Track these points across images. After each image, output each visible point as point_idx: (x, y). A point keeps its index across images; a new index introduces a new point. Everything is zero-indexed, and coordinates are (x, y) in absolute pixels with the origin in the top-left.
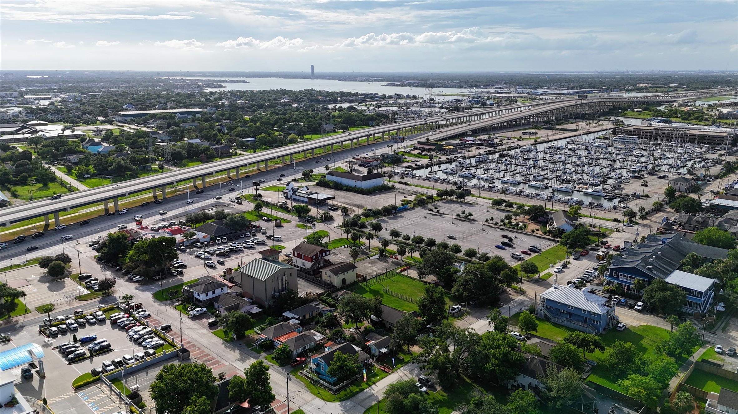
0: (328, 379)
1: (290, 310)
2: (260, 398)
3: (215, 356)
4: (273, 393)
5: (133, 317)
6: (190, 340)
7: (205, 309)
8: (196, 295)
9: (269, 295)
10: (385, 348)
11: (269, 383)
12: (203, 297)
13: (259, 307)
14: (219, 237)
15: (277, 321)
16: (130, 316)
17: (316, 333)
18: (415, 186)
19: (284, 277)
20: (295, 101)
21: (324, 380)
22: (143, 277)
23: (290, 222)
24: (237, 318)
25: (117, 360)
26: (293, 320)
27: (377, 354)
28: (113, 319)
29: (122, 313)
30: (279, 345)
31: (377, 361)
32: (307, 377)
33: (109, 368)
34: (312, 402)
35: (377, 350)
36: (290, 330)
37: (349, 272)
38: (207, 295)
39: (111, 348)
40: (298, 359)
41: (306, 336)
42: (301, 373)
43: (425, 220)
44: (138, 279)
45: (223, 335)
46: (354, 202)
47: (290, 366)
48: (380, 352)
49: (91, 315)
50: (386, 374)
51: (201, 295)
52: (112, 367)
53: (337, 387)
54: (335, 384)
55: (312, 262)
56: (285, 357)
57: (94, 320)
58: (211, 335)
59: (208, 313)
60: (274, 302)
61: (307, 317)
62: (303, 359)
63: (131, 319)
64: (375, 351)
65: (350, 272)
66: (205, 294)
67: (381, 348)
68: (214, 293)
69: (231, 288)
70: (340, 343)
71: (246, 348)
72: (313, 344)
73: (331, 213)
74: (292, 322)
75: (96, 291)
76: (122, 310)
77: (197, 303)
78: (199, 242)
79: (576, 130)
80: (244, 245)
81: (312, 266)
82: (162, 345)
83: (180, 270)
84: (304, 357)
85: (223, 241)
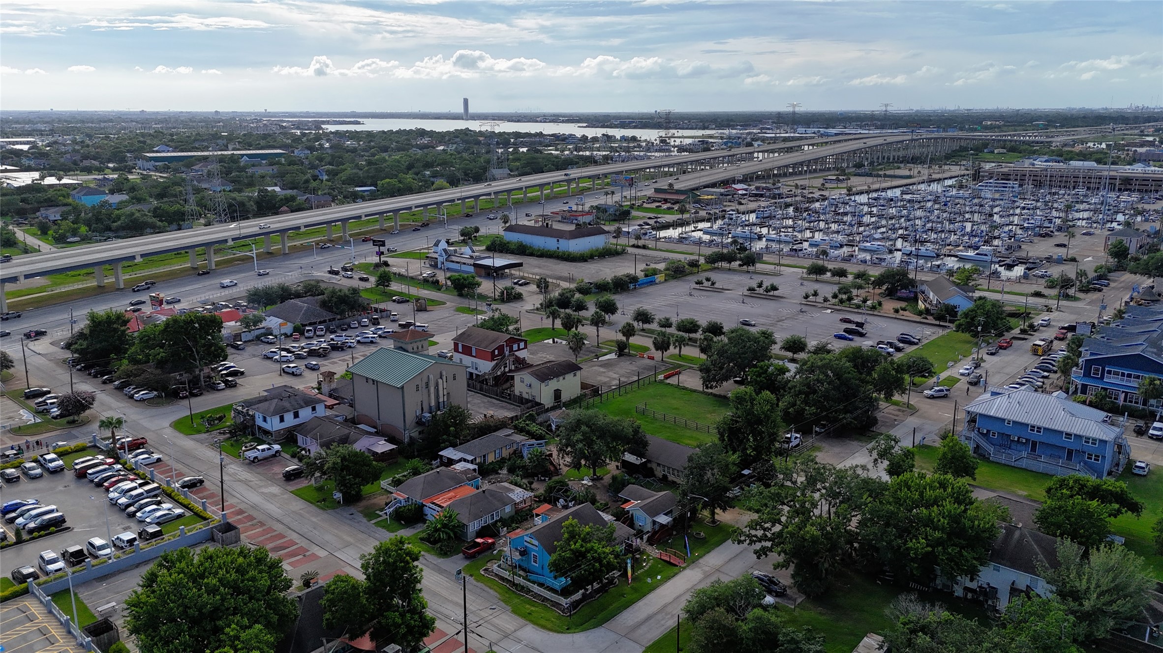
0: (550, 581)
1: (454, 445)
2: (399, 626)
3: (294, 537)
4: (429, 613)
5: (124, 464)
6: (242, 506)
7: (277, 447)
8: (259, 422)
9: (411, 418)
10: (666, 514)
11: (420, 590)
12: (274, 425)
13: (391, 440)
14: (310, 324)
15: (428, 467)
16: (117, 462)
17: (512, 487)
18: (661, 250)
19: (440, 381)
20: (440, 142)
21: (541, 585)
22: (155, 393)
23: (445, 303)
24: (344, 459)
25: (72, 549)
26: (462, 464)
27: (648, 527)
28: (78, 467)
29: (101, 457)
30: (433, 514)
31: (650, 542)
32: (503, 579)
33: (52, 567)
34: (519, 634)
35: (649, 520)
36: (458, 480)
37: (567, 376)
38: (282, 420)
39: (65, 525)
40: (479, 540)
41: (493, 494)
42: (485, 570)
43: (690, 299)
44: (145, 397)
45: (315, 495)
46: (558, 274)
47: (461, 554)
48: (654, 522)
49: (35, 461)
50: (675, 569)
51: (268, 419)
52: (60, 564)
53: (569, 600)
54: (565, 592)
55: (492, 360)
56: (449, 537)
57: (39, 471)
58: (287, 496)
59: (283, 454)
60: (420, 433)
61: (491, 458)
62: (490, 541)
63: (119, 466)
64: (644, 521)
65: (569, 377)
66: (277, 418)
67: (657, 514)
68: (296, 415)
69: (331, 407)
70: (566, 507)
71: (365, 520)
72: (508, 509)
73: (519, 289)
74: (459, 467)
75: (55, 418)
76: (101, 452)
77: (262, 435)
78: (271, 334)
79: (910, 177)
80: (358, 338)
81: (494, 368)
82: (180, 516)
83: (230, 379)
84: (491, 537)
85: (318, 333)
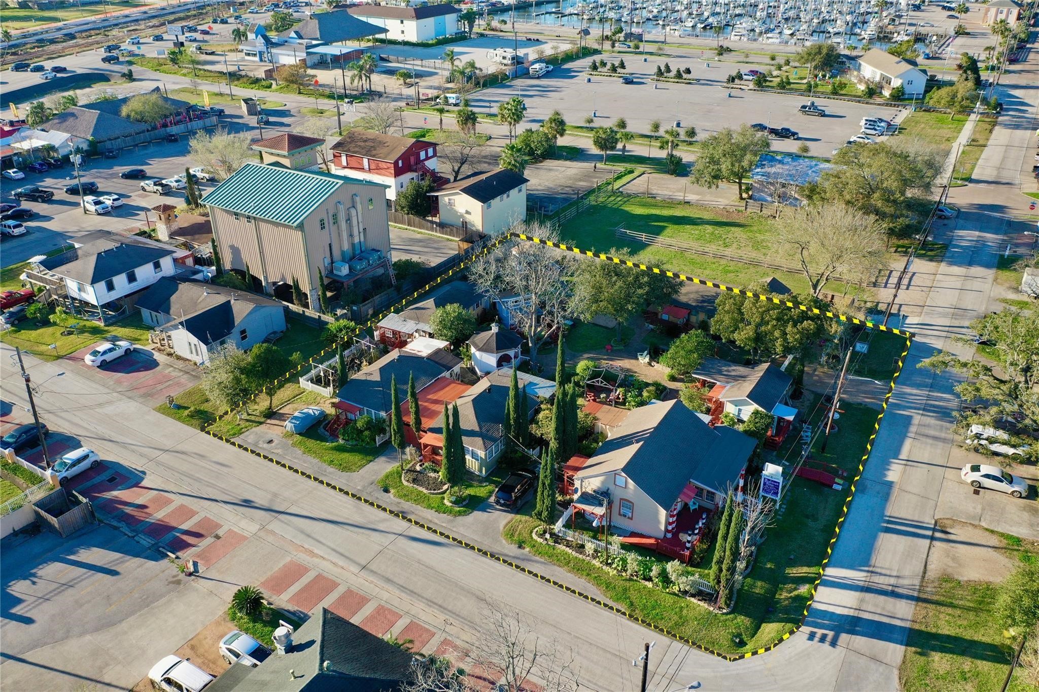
8: (73, 291)
12: (98, 295)
19: (353, 212)
38: (110, 287)
51: (88, 288)
55: (396, 175)
65: (514, 192)
66: (103, 285)
68: (132, 278)
